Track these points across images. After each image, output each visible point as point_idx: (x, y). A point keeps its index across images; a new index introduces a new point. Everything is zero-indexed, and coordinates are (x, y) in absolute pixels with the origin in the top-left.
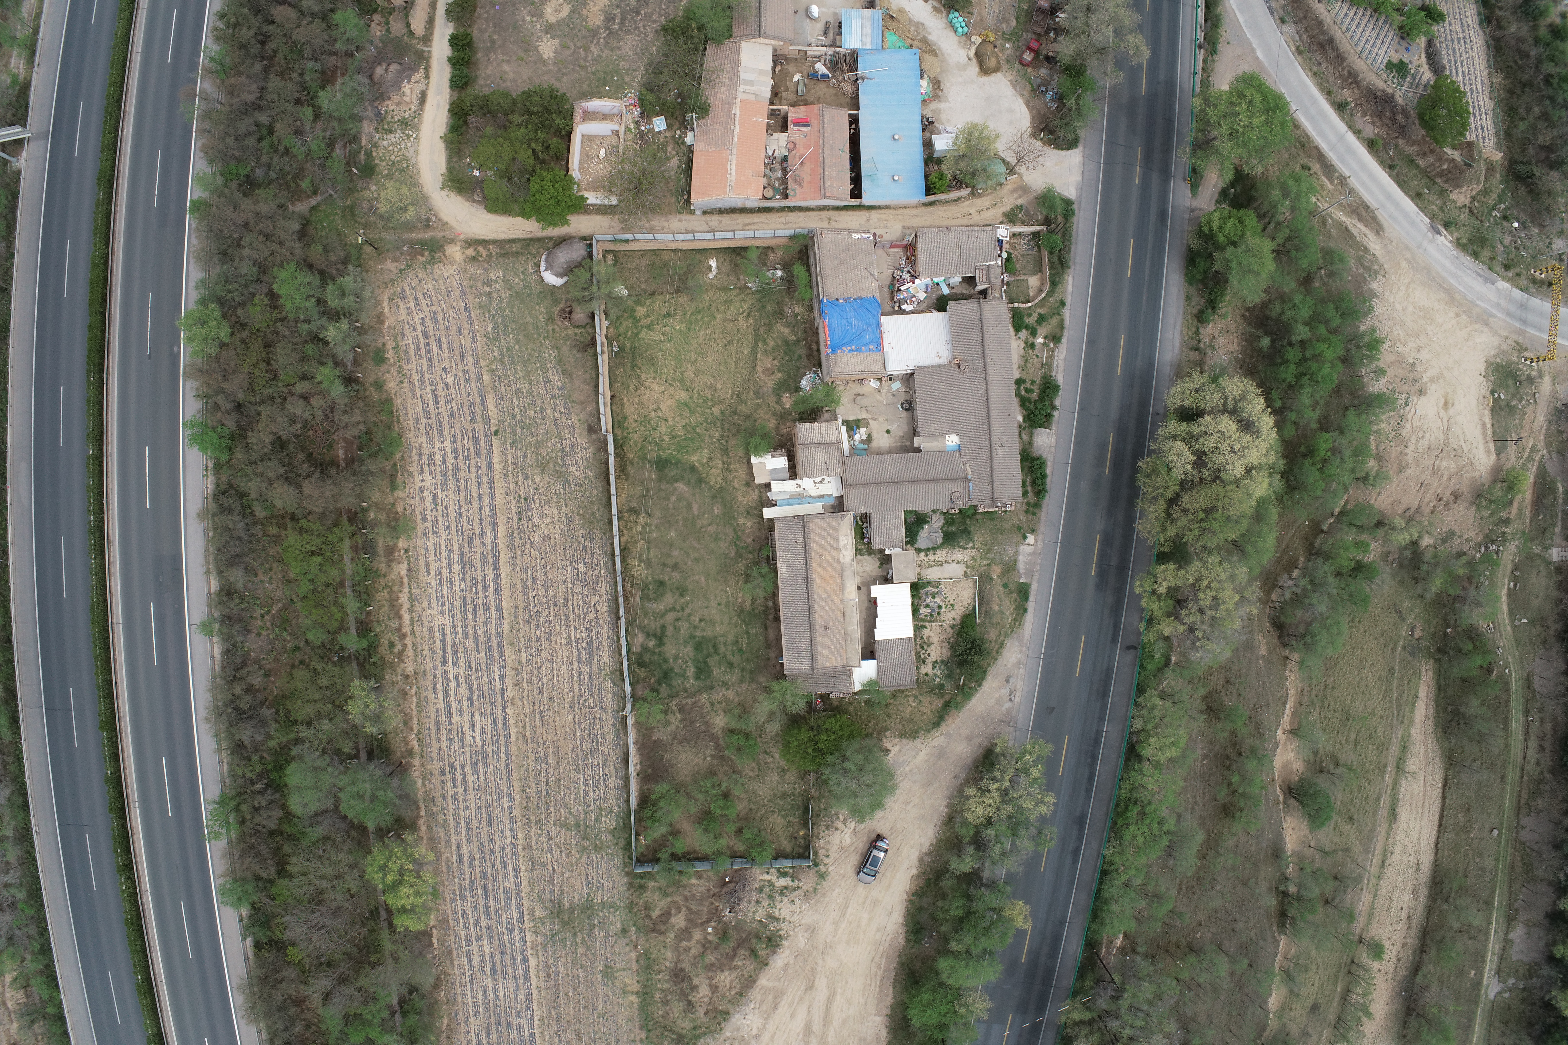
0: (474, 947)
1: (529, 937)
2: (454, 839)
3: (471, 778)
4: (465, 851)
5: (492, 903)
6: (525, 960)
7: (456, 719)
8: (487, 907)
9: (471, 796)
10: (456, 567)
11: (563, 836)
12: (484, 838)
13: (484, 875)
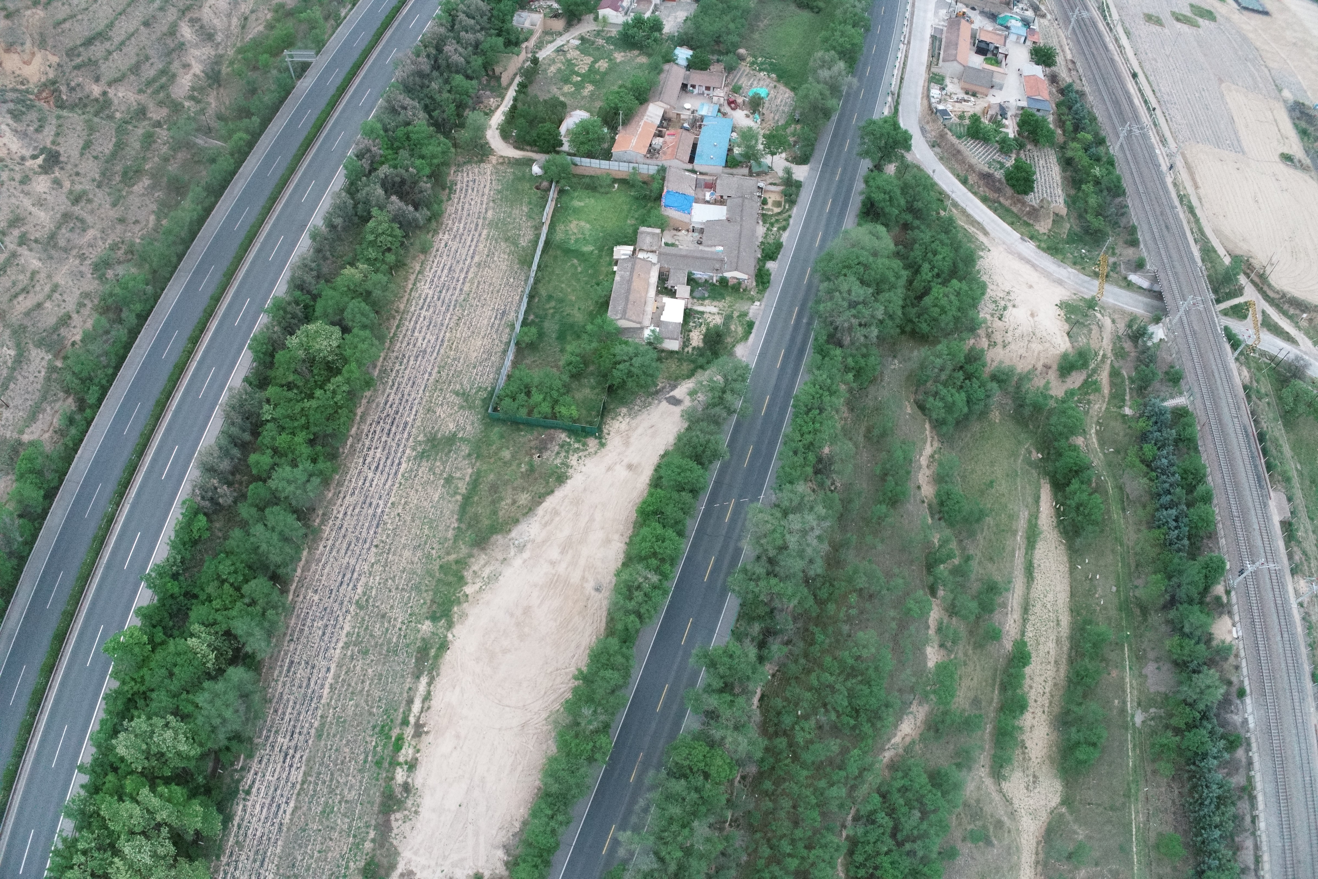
0: (371, 453)
1: (408, 451)
2: (388, 391)
3: (411, 362)
4: (391, 399)
5: (394, 429)
6: (400, 464)
7: (416, 334)
8: (390, 430)
9: (407, 372)
10: (446, 271)
11: (452, 398)
12: (406, 393)
13: (397, 413)
